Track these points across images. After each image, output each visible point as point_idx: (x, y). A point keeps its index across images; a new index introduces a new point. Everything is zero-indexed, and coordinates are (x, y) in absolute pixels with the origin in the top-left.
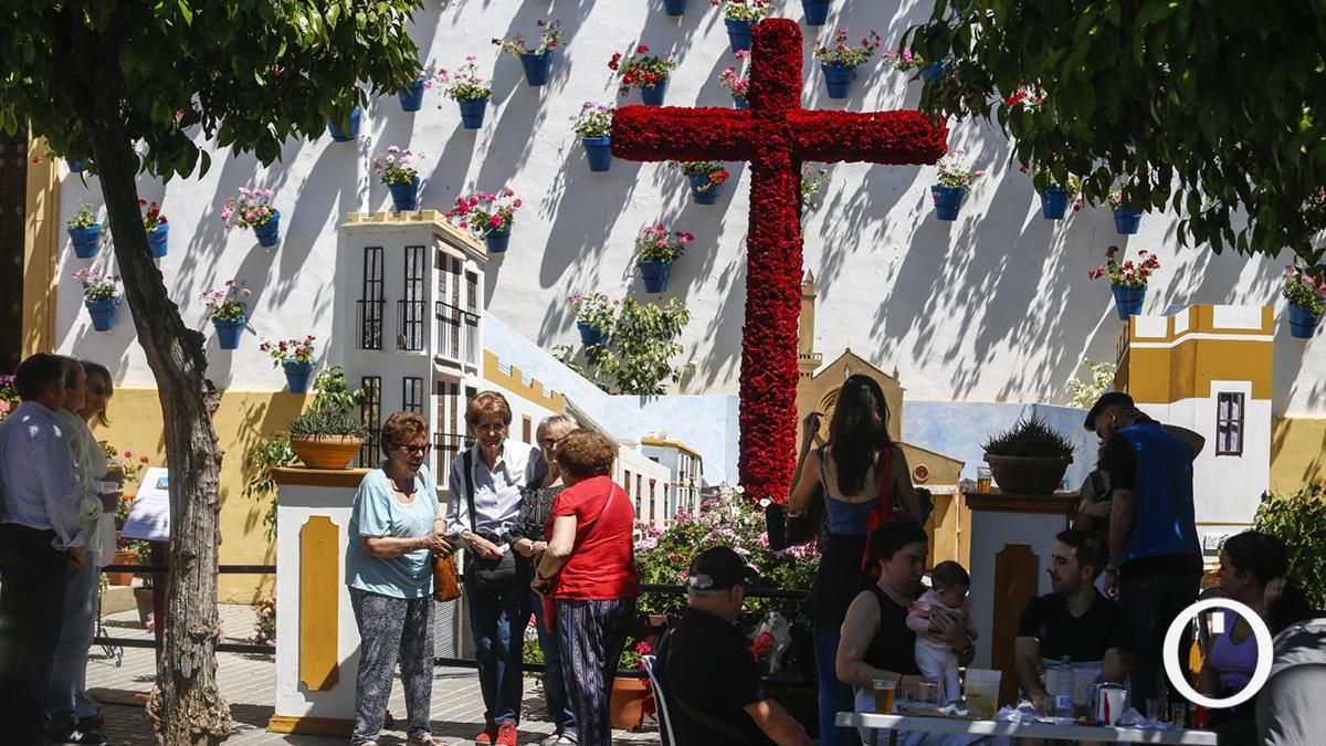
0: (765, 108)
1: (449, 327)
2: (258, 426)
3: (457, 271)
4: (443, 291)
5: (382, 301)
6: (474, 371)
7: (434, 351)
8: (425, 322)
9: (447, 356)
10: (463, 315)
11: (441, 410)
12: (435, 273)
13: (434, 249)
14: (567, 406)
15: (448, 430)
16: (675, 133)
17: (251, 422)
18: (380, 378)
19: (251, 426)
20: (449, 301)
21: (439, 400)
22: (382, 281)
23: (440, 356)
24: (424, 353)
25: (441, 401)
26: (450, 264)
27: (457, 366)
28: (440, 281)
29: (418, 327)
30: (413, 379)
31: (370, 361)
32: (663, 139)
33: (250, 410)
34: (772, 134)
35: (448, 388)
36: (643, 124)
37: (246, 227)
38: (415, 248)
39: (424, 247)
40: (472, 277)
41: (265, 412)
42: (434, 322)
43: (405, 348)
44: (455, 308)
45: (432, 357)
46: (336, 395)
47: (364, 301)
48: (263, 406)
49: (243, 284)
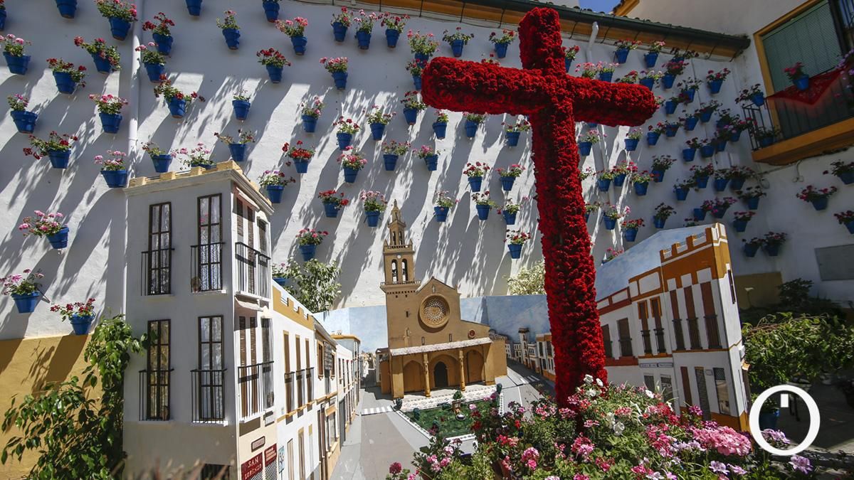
0: (552, 67)
1: (246, 266)
2: (47, 364)
3: (251, 219)
4: (240, 234)
5: (171, 249)
6: (266, 304)
7: (235, 289)
8: (224, 263)
9: (246, 293)
10: (257, 255)
11: (243, 343)
12: (234, 217)
13: (232, 195)
14: (316, 323)
15: (249, 362)
16: (490, 78)
17: (41, 362)
18: (169, 321)
19: (42, 364)
20: (246, 241)
21: (241, 335)
22: (170, 232)
23: (242, 293)
24: (224, 291)
25: (243, 335)
26: (245, 212)
27: (254, 301)
28: (238, 225)
29: (216, 268)
30: (211, 318)
31: (158, 306)
32: (480, 82)
33: (42, 353)
34: (560, 87)
35: (248, 322)
36: (463, 68)
37: (41, 235)
38: (210, 197)
39: (220, 195)
40: (262, 225)
41: (53, 354)
42: (235, 262)
43: (200, 289)
44: (251, 248)
45: (234, 294)
46: (120, 342)
47: (150, 252)
48: (52, 349)
49: (39, 272)
